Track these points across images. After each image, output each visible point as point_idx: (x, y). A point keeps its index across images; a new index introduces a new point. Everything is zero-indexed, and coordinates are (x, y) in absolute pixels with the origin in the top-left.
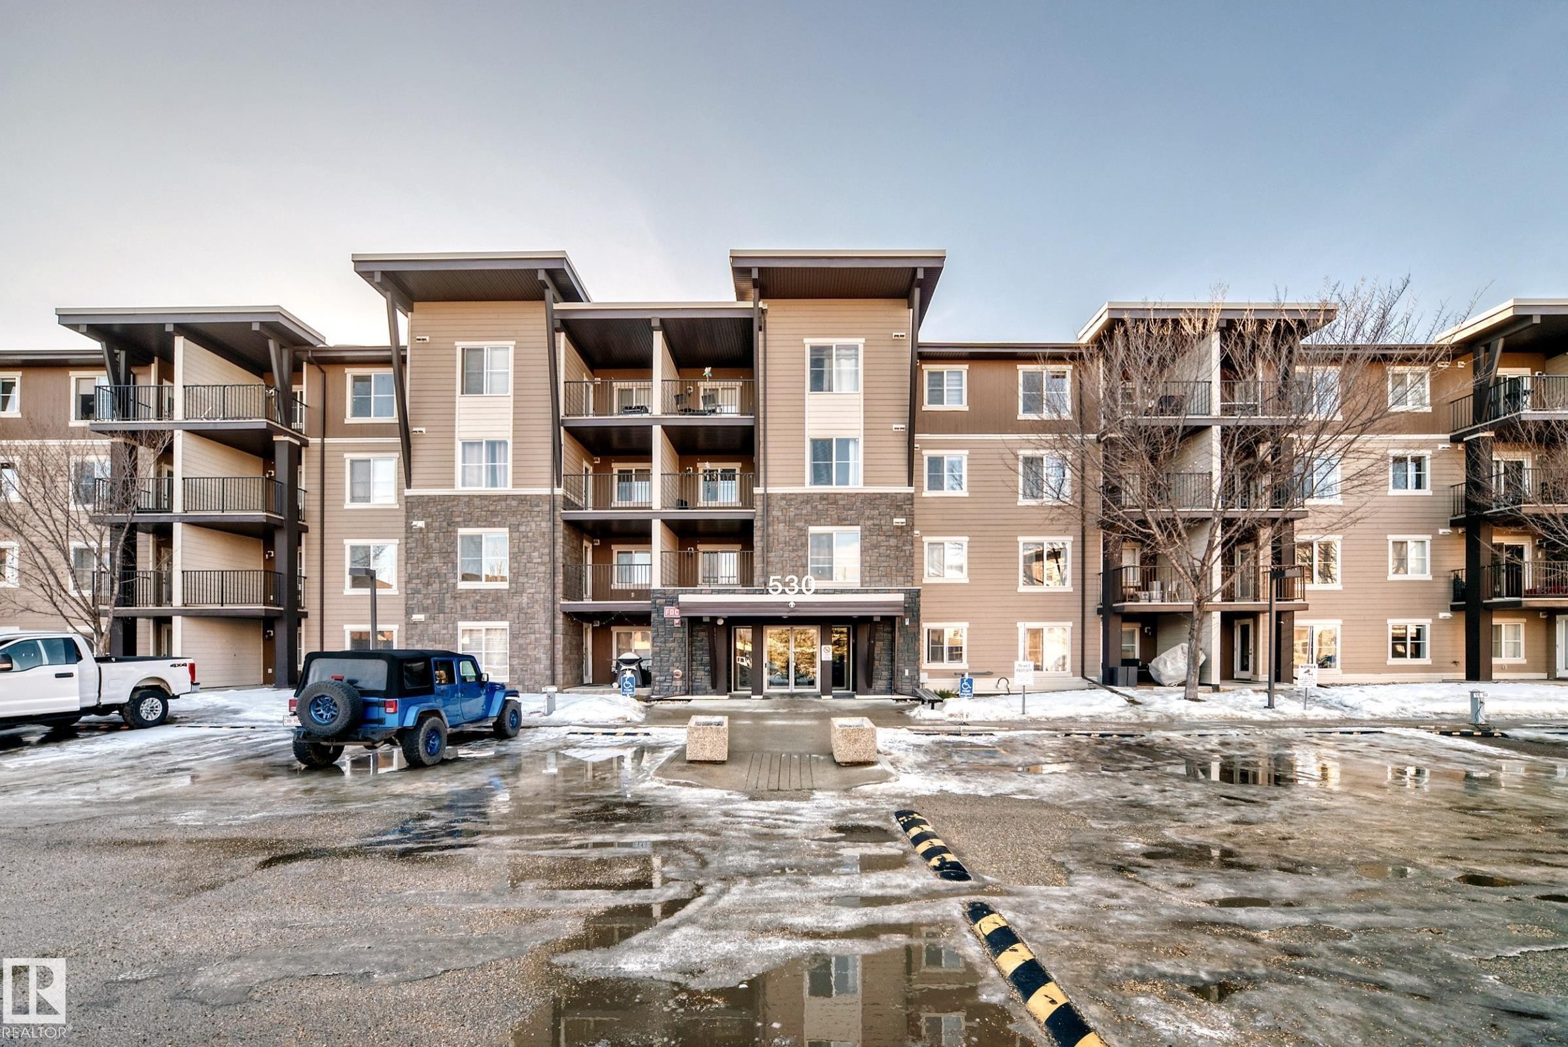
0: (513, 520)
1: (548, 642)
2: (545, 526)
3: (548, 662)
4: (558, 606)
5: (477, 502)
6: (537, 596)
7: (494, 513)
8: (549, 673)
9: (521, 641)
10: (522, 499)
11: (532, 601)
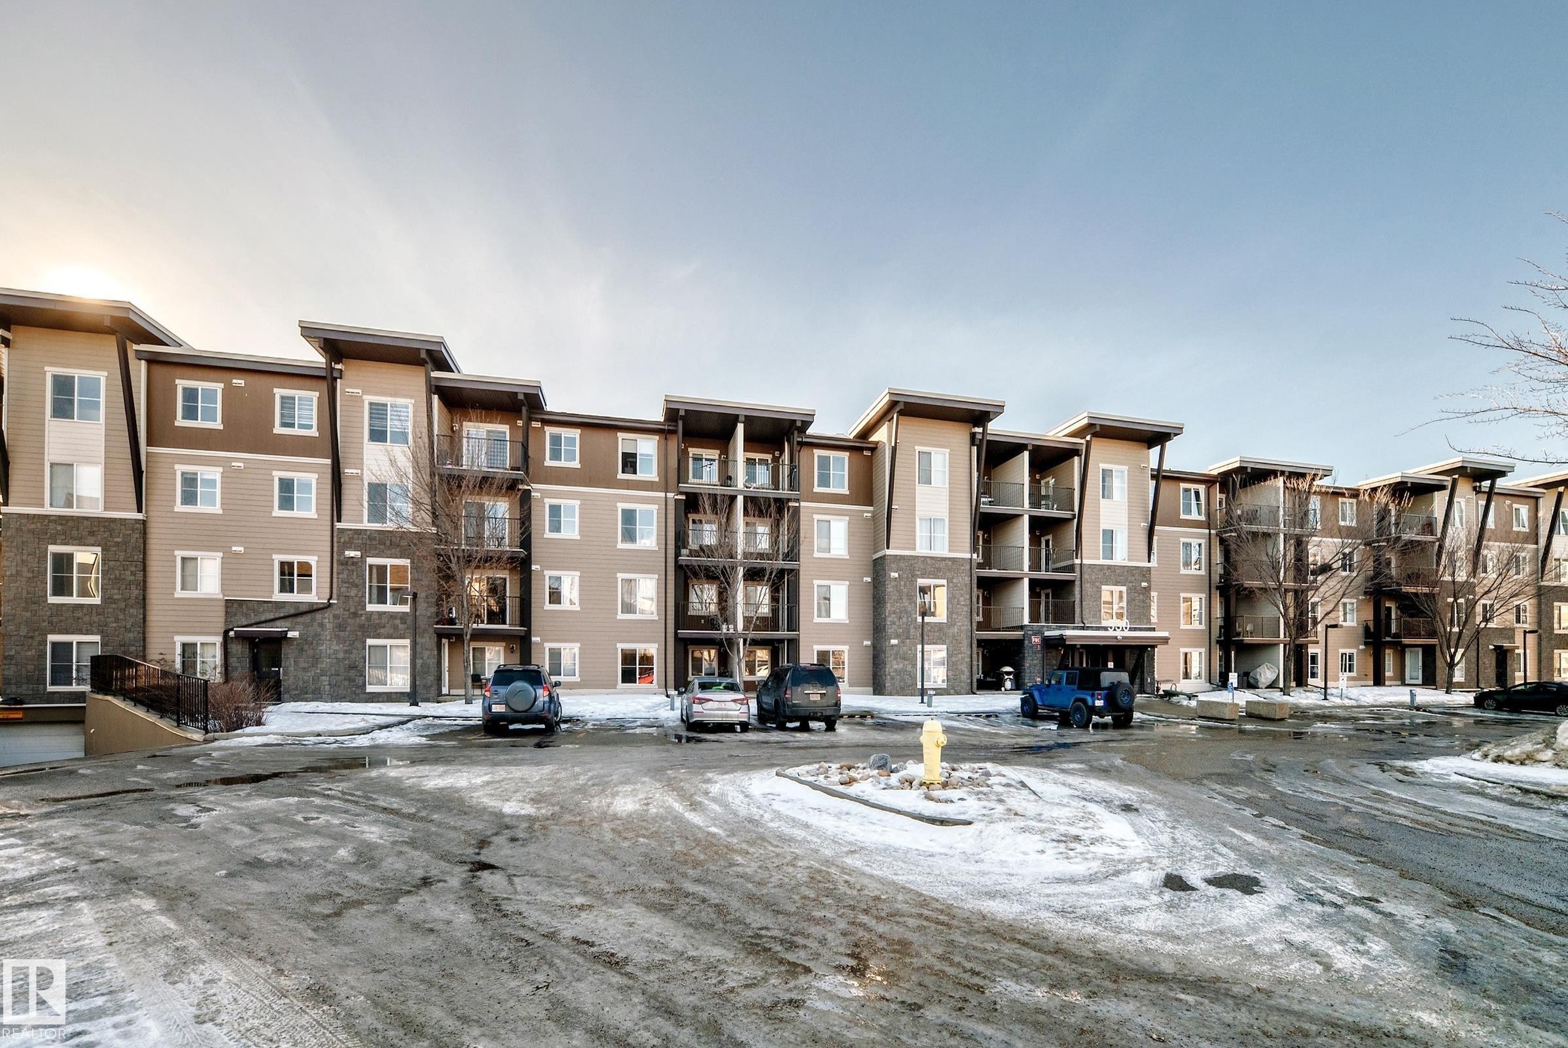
0: (948, 574)
1: (969, 660)
2: (967, 579)
3: (969, 674)
4: (974, 635)
5: (929, 561)
6: (962, 628)
7: (939, 570)
8: (969, 681)
9: (954, 659)
10: (954, 560)
11: (960, 631)
